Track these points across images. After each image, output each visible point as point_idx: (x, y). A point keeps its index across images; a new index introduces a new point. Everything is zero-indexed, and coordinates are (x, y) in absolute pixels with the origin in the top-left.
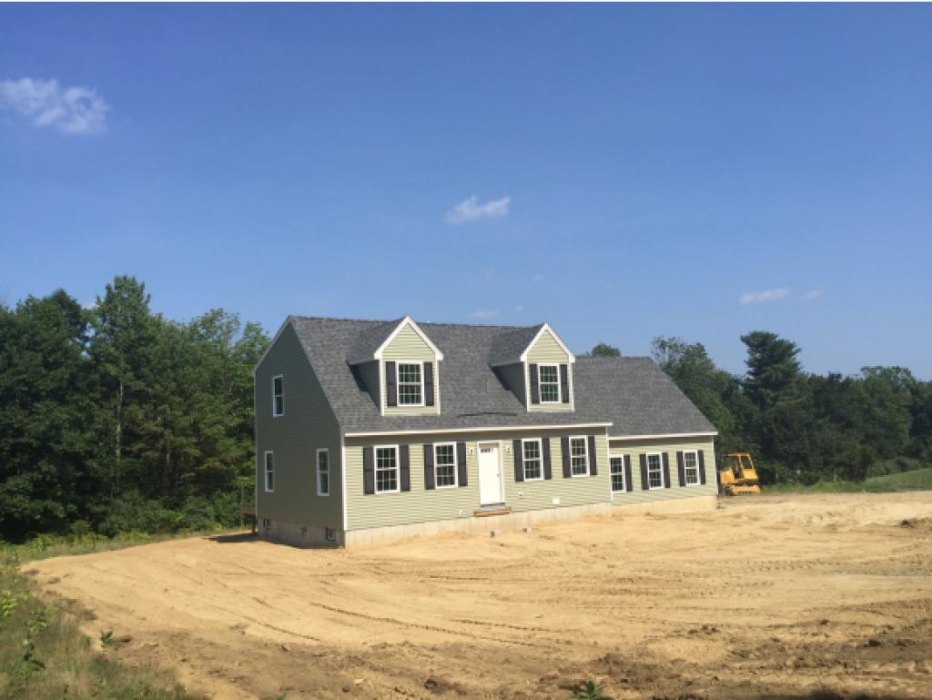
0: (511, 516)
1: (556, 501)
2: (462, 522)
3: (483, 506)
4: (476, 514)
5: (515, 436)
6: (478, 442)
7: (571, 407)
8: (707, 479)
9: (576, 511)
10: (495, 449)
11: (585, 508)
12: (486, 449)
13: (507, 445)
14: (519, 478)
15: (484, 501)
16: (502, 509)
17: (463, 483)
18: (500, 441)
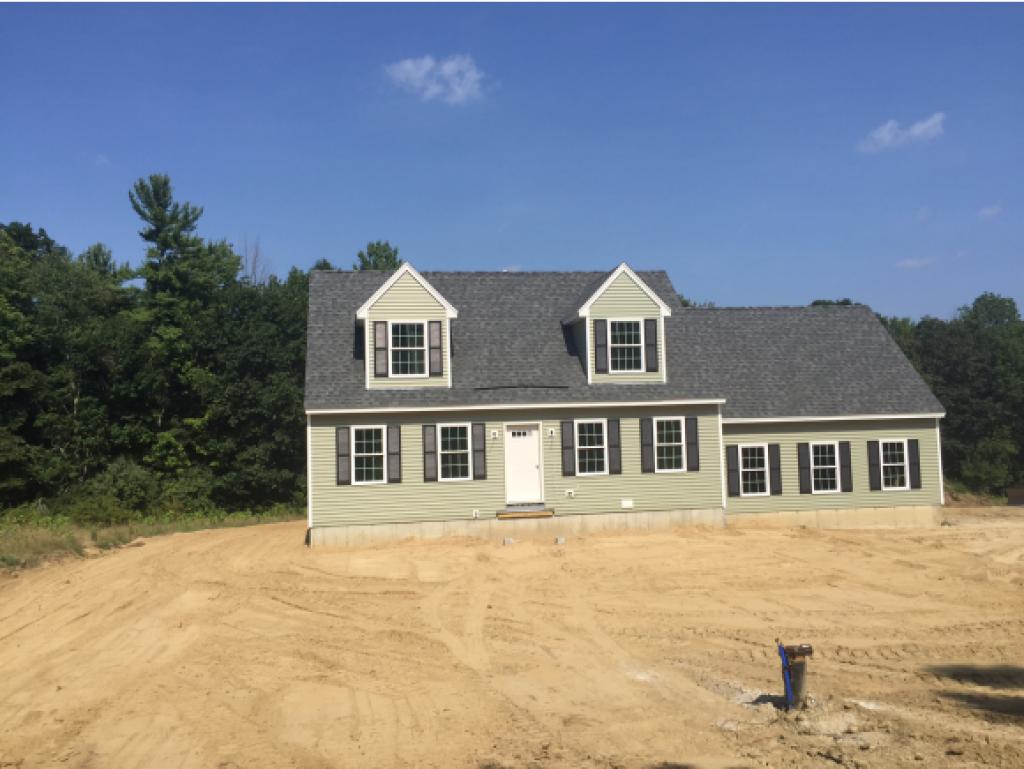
0: (554, 520)
1: (628, 503)
2: (478, 525)
3: (509, 505)
4: (499, 515)
5: (565, 416)
6: (506, 424)
7: (662, 376)
8: (924, 480)
9: (663, 519)
10: (535, 432)
11: (677, 515)
12: (518, 433)
13: (553, 427)
14: (568, 472)
15: (511, 498)
16: (540, 511)
17: (480, 476)
18: (540, 423)
